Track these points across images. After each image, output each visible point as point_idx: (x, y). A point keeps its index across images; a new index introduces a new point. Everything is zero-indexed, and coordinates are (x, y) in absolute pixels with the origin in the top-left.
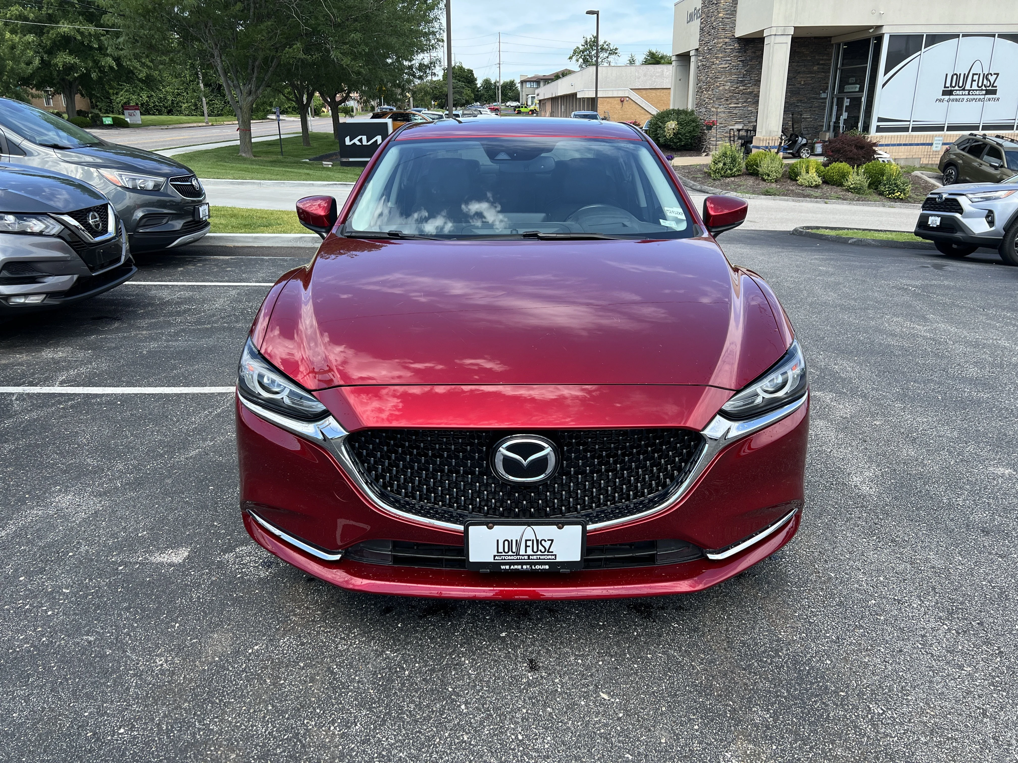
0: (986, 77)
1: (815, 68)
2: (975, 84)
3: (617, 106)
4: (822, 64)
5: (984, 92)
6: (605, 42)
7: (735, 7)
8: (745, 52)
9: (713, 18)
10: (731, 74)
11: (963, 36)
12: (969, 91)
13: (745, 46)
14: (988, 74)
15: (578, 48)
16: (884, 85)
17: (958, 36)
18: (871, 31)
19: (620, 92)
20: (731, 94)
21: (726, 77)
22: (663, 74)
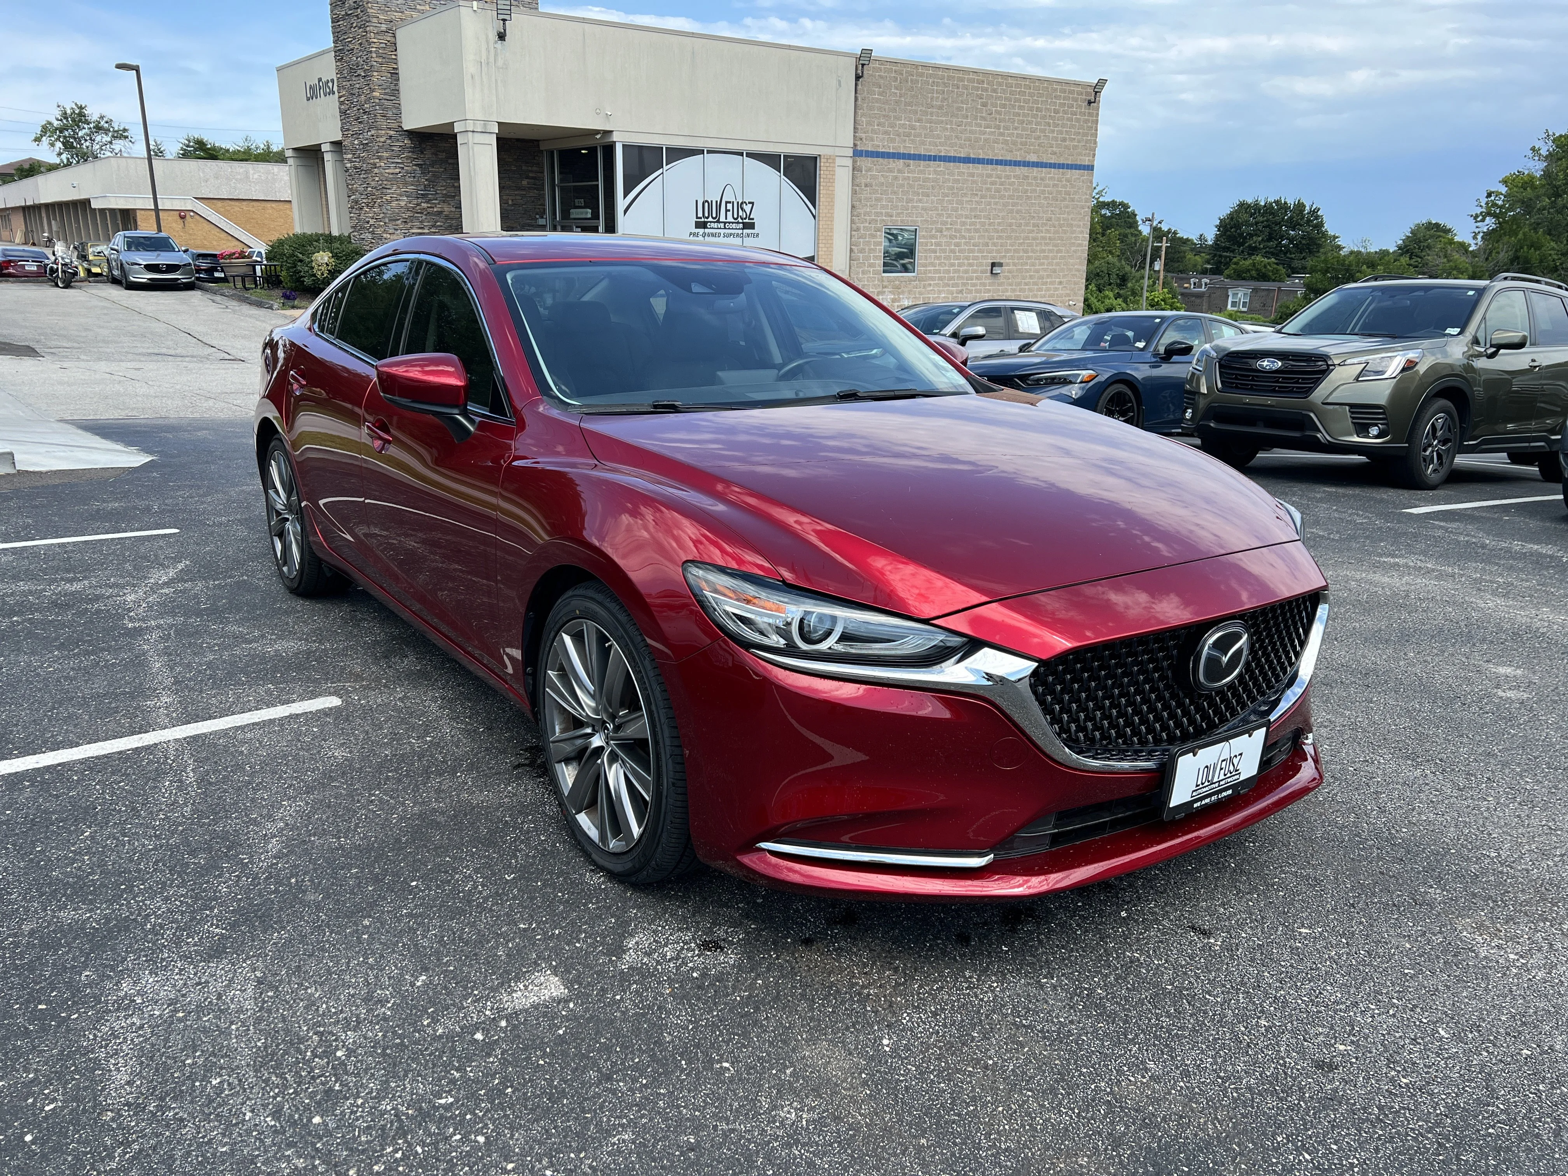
0: (741, 206)
1: (525, 182)
2: (730, 214)
3: (174, 225)
4: (532, 178)
5: (741, 226)
6: (102, 117)
7: (396, 85)
8: (422, 153)
9: (363, 98)
10: (406, 184)
11: (709, 152)
12: (725, 223)
13: (420, 144)
14: (742, 203)
15: (50, 123)
16: (625, 211)
17: (702, 152)
18: (598, 136)
19: (175, 202)
20: (409, 214)
21: (398, 187)
22: (247, 177)
